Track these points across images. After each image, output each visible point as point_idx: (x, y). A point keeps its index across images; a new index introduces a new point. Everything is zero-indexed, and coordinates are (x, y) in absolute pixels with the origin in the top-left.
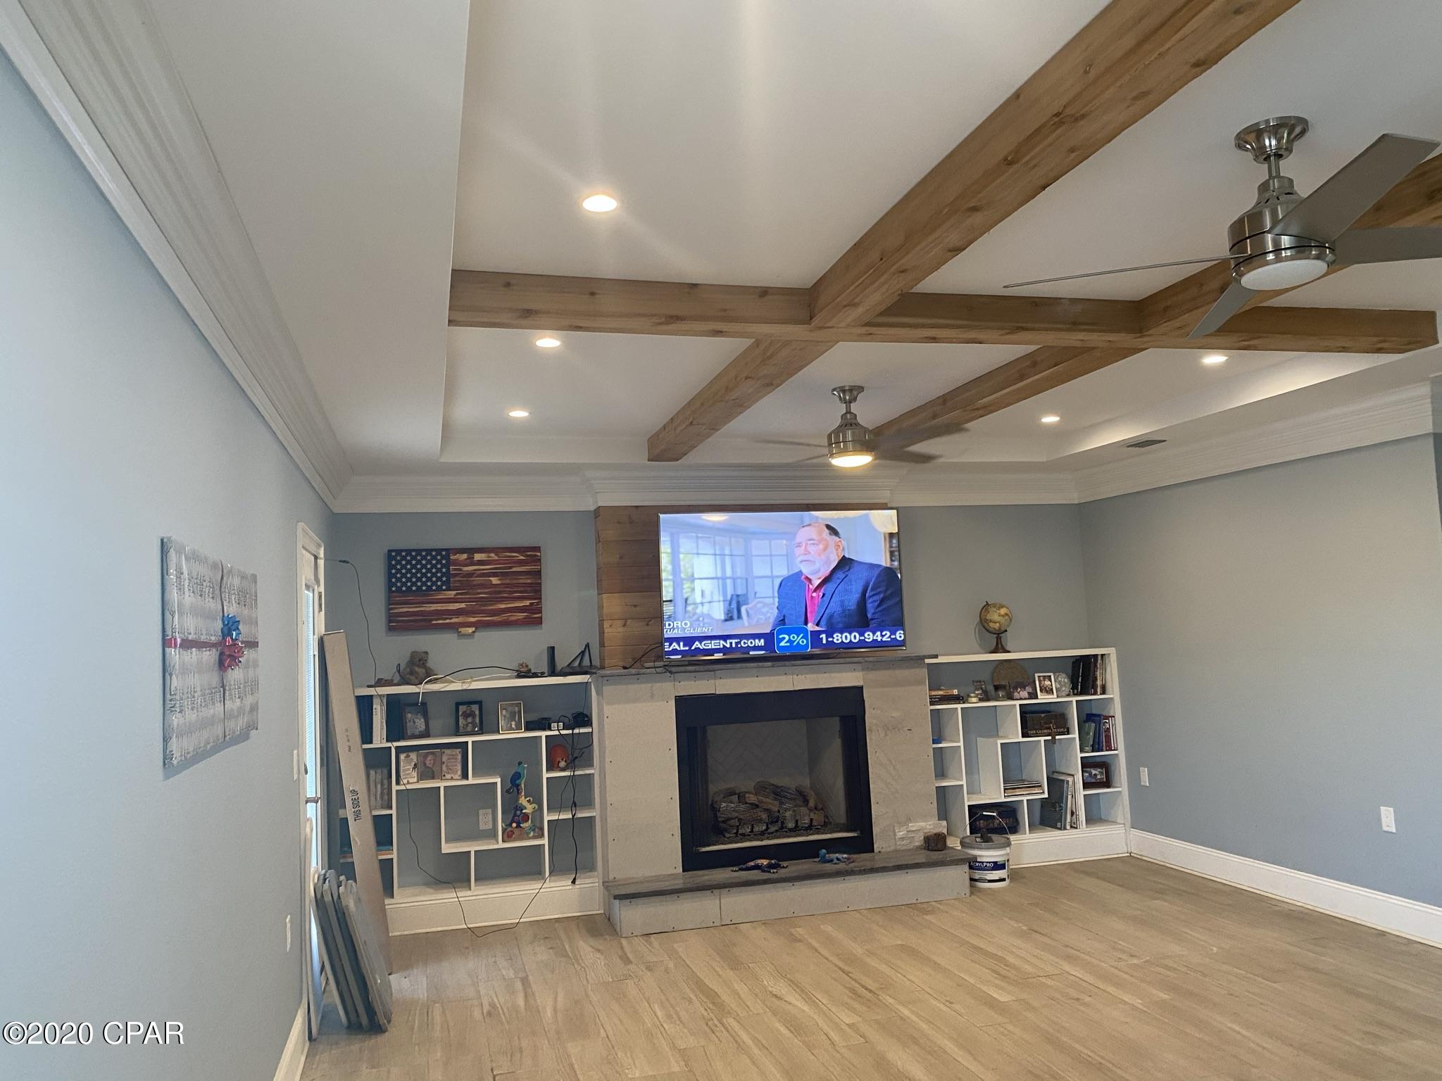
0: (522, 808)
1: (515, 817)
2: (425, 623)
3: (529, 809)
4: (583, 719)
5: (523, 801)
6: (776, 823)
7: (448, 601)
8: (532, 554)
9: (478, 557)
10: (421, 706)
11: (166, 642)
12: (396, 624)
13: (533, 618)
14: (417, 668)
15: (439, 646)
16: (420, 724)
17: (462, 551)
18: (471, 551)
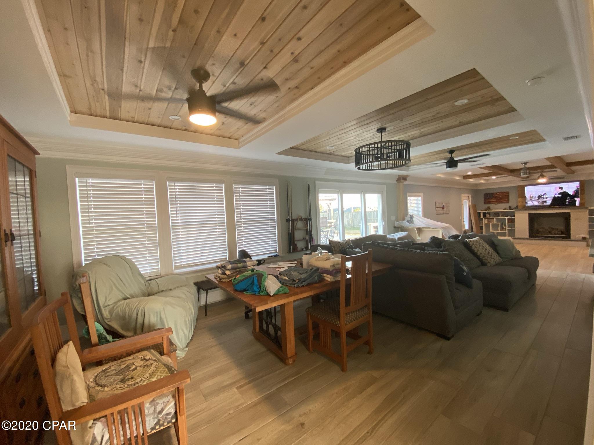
0: (503, 227)
1: (502, 228)
2: (490, 203)
3: (505, 227)
4: (514, 216)
5: (504, 226)
6: (550, 233)
7: (493, 200)
8: (507, 193)
9: (498, 194)
10: (489, 213)
11: (436, 207)
12: (485, 203)
13: (508, 202)
14: (489, 208)
15: (492, 206)
16: (488, 216)
17: (495, 193)
18: (497, 193)
